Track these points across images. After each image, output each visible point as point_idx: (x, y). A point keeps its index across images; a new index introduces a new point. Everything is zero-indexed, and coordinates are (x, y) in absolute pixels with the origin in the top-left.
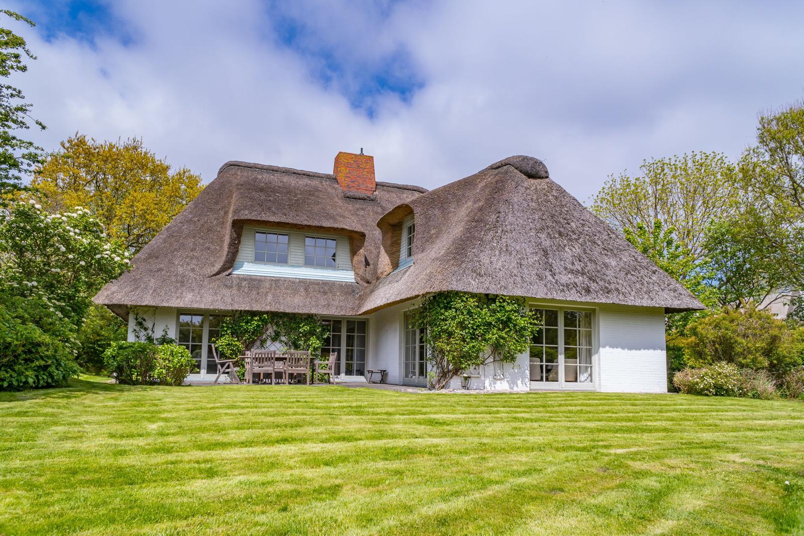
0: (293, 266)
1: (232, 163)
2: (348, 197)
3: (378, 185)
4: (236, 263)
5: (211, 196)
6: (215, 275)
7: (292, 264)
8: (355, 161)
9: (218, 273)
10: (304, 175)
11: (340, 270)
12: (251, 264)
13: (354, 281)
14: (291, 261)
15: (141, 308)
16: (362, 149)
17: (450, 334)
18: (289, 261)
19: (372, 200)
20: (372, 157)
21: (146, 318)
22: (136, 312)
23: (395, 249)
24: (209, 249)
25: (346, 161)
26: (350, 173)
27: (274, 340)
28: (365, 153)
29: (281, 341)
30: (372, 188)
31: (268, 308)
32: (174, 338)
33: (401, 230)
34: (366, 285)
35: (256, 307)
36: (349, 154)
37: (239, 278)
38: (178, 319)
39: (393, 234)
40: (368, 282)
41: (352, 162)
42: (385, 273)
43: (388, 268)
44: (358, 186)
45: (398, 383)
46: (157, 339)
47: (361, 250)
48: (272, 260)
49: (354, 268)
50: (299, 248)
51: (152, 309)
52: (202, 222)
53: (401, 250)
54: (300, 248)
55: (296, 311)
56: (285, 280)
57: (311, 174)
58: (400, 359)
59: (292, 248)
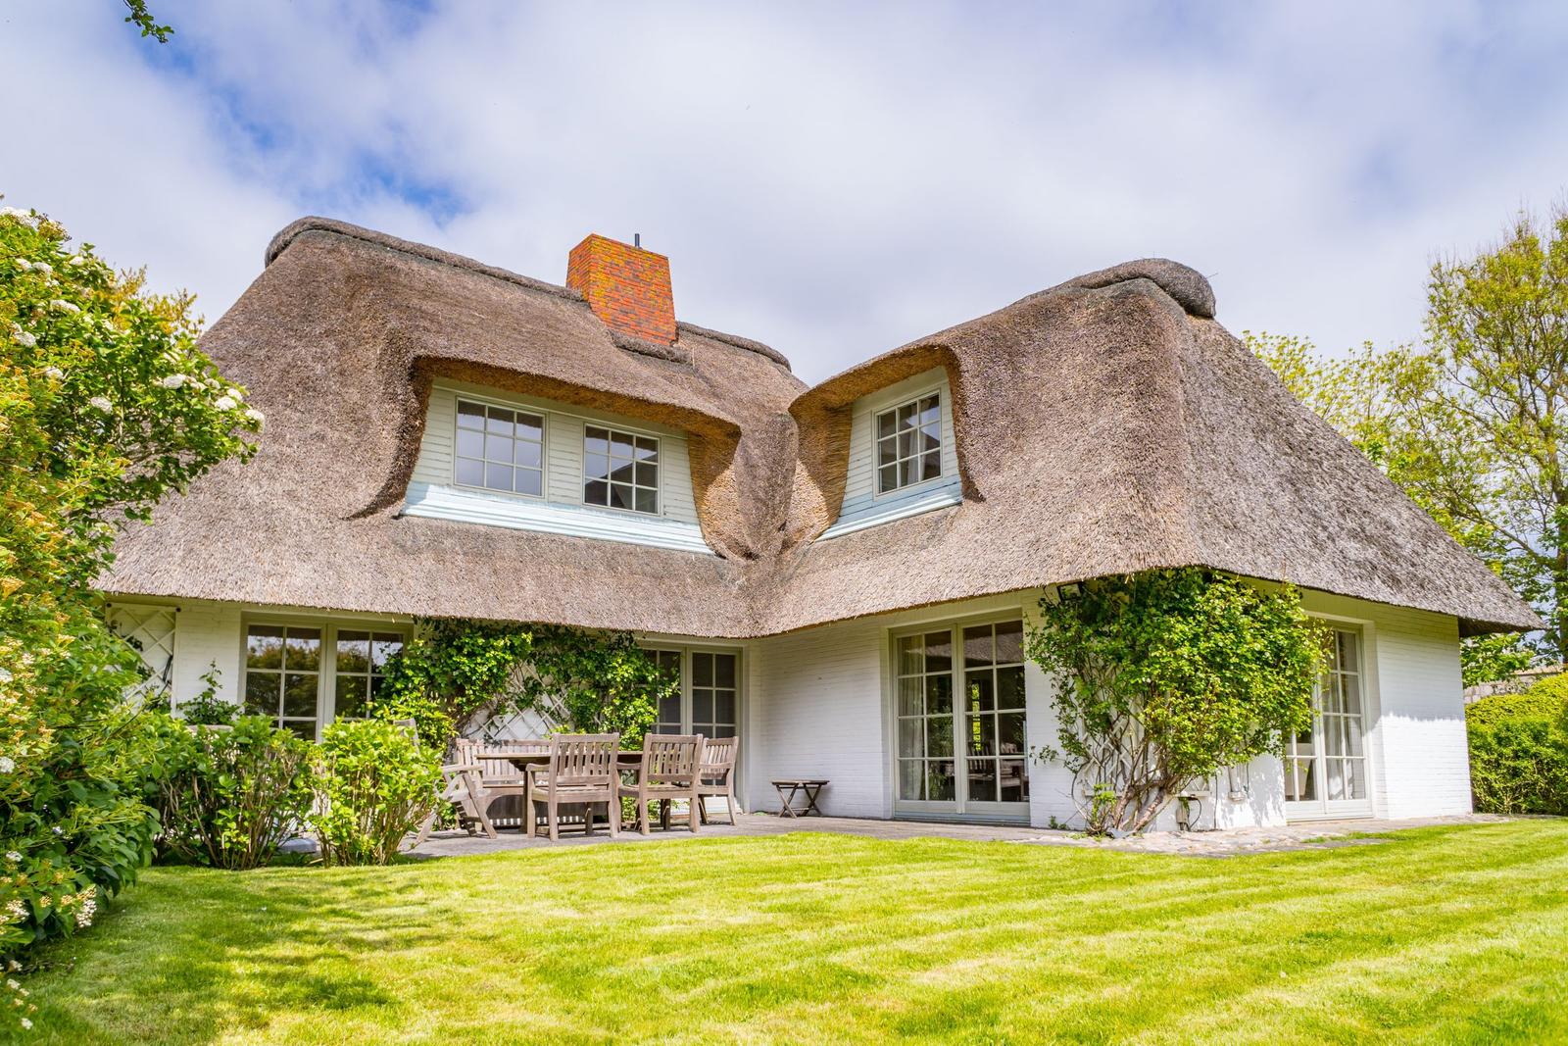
0: (555, 503)
1: (319, 222)
2: (624, 347)
3: (681, 329)
4: (411, 487)
5: (285, 299)
6: (363, 514)
7: (553, 498)
8: (628, 263)
9: (371, 510)
10: (507, 279)
11: (669, 520)
12: (446, 490)
13: (707, 550)
14: (552, 491)
15: (126, 607)
16: (637, 237)
17: (1185, 684)
18: (546, 491)
19: (677, 360)
20: (666, 259)
21: (144, 639)
22: (109, 620)
23: (835, 472)
24: (323, 438)
25: (609, 260)
26: (617, 289)
27: (524, 703)
28: (644, 245)
29: (539, 710)
30: (668, 333)
31: (533, 616)
32: (233, 701)
33: (850, 425)
34: (743, 561)
35: (501, 613)
36: (612, 242)
37: (430, 527)
38: (244, 642)
39: (832, 432)
40: (749, 555)
41: (622, 264)
42: (813, 532)
43: (819, 519)
44: (639, 324)
45: (881, 815)
46: (179, 707)
47: (727, 472)
48: (500, 482)
49: (702, 517)
50: (570, 456)
51: (163, 610)
52: (280, 363)
53: (849, 474)
54: (575, 457)
55: (606, 624)
56: (552, 538)
57: (524, 281)
58: (885, 752)
59: (552, 453)
